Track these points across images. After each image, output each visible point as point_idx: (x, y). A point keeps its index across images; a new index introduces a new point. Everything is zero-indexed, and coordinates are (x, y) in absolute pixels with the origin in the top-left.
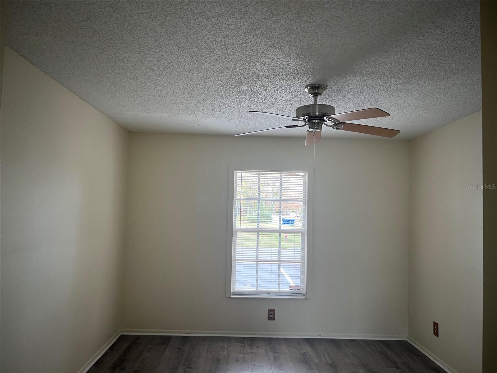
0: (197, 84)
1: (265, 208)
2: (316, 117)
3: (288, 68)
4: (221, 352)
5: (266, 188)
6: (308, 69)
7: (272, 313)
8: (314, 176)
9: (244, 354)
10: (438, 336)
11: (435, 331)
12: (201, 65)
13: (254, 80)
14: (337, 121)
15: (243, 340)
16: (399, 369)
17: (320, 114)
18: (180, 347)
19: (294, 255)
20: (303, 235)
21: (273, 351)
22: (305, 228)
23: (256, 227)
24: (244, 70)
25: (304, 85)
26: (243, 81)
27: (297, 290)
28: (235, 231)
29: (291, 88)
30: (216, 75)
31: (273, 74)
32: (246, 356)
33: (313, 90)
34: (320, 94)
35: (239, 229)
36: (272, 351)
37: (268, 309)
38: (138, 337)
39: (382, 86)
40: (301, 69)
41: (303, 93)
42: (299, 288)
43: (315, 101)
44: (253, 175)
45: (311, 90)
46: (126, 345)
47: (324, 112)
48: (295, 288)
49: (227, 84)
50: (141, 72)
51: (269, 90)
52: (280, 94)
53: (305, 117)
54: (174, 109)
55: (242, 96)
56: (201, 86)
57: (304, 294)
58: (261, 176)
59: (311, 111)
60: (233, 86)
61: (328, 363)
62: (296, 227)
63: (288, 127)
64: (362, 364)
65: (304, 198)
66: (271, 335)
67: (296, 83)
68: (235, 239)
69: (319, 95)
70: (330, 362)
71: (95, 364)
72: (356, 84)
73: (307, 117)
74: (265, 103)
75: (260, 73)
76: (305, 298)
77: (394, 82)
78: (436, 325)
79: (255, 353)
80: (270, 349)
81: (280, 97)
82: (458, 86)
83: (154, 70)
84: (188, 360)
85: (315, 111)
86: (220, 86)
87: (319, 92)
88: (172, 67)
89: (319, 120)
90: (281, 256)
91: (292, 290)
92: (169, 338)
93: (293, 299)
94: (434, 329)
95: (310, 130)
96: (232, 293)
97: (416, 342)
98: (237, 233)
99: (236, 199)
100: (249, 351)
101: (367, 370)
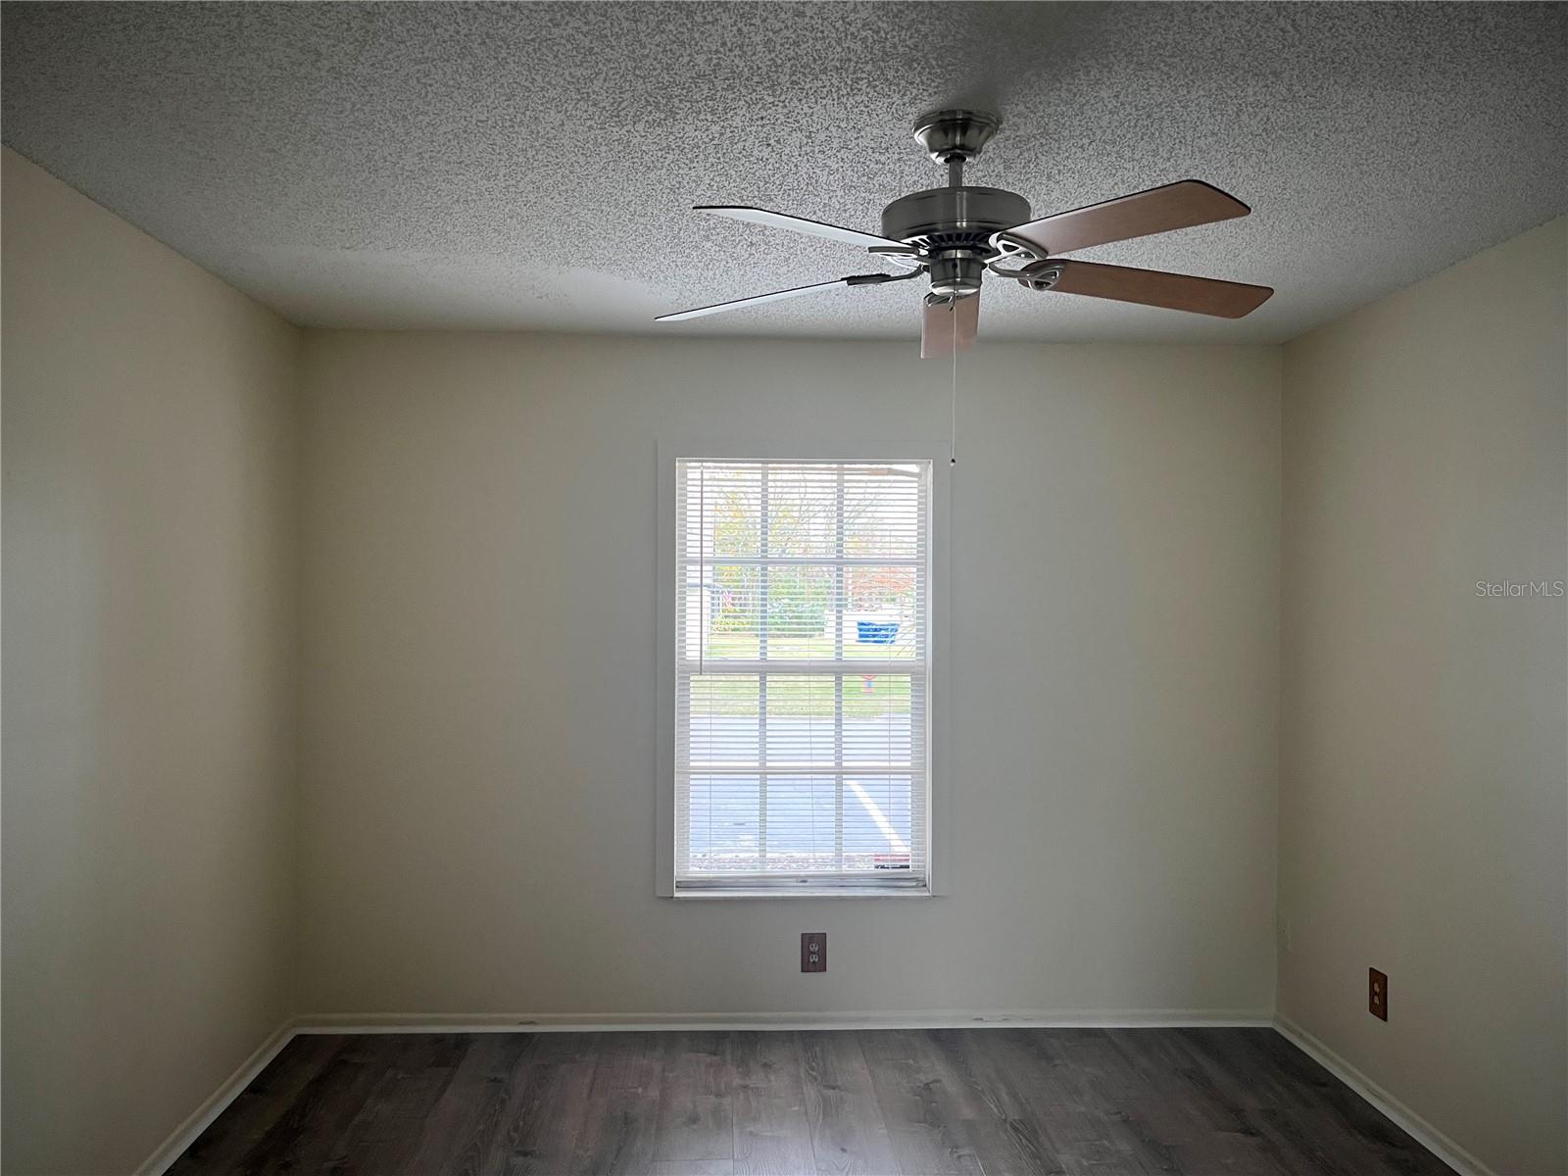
0: (503, 120)
1: (801, 590)
2: (959, 236)
3: (846, 36)
4: (640, 1090)
5: (806, 526)
6: (926, 36)
7: (814, 948)
8: (952, 464)
9: (718, 1095)
10: (1385, 1019)
11: (1376, 1000)
12: (501, 24)
13: (719, 94)
14: (1039, 250)
15: (716, 1041)
16: (1252, 1134)
17: (974, 224)
18: (499, 1077)
19: (890, 749)
20: (917, 679)
21: (819, 1078)
22: (924, 654)
23: (754, 655)
24: (675, 46)
25: (911, 117)
26: (676, 100)
27: (902, 867)
28: (684, 672)
29: (863, 133)
30: (567, 73)
31: (789, 65)
32: (727, 1101)
33: (946, 134)
34: (973, 151)
35: (699, 663)
36: (816, 1079)
37: (803, 935)
38: (355, 1043)
39: (1208, 114)
40: (896, 40)
41: (908, 154)
42: (908, 860)
43: (956, 176)
44: (743, 477)
45: (939, 136)
46: (312, 1071)
47: (989, 217)
48: (895, 860)
49: (618, 117)
50: (270, 63)
51: (778, 142)
52: (822, 156)
53: (916, 239)
54: (435, 229)
55: (679, 168)
56: (517, 129)
57: (924, 880)
58: (770, 477)
59: (938, 215)
60: (640, 126)
61: (1010, 1120)
62: (893, 655)
63: (852, 280)
64: (1126, 1121)
65: (922, 552)
66: (815, 1021)
67: (881, 105)
68: (685, 699)
69: (969, 155)
70: (1014, 1115)
71: (193, 1151)
72: (1110, 107)
73: (924, 237)
74: (771, 200)
75: (737, 61)
76: (928, 894)
77: (1255, 94)
78: (1378, 979)
79: (757, 1088)
80: (810, 1074)
81: (826, 173)
82: (1492, 111)
83: (318, 54)
84: (521, 1123)
85: (955, 213)
86: (590, 127)
87: (967, 143)
88: (387, 39)
89: (969, 251)
90: (844, 746)
91: (883, 867)
92: (462, 1041)
93: (888, 898)
94: (1372, 993)
95: (937, 291)
96: (677, 882)
97: (1305, 1034)
98: (692, 678)
99: (685, 562)
100: (737, 1081)
101: (1143, 1141)
